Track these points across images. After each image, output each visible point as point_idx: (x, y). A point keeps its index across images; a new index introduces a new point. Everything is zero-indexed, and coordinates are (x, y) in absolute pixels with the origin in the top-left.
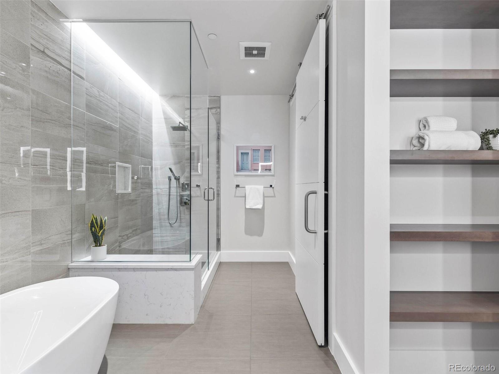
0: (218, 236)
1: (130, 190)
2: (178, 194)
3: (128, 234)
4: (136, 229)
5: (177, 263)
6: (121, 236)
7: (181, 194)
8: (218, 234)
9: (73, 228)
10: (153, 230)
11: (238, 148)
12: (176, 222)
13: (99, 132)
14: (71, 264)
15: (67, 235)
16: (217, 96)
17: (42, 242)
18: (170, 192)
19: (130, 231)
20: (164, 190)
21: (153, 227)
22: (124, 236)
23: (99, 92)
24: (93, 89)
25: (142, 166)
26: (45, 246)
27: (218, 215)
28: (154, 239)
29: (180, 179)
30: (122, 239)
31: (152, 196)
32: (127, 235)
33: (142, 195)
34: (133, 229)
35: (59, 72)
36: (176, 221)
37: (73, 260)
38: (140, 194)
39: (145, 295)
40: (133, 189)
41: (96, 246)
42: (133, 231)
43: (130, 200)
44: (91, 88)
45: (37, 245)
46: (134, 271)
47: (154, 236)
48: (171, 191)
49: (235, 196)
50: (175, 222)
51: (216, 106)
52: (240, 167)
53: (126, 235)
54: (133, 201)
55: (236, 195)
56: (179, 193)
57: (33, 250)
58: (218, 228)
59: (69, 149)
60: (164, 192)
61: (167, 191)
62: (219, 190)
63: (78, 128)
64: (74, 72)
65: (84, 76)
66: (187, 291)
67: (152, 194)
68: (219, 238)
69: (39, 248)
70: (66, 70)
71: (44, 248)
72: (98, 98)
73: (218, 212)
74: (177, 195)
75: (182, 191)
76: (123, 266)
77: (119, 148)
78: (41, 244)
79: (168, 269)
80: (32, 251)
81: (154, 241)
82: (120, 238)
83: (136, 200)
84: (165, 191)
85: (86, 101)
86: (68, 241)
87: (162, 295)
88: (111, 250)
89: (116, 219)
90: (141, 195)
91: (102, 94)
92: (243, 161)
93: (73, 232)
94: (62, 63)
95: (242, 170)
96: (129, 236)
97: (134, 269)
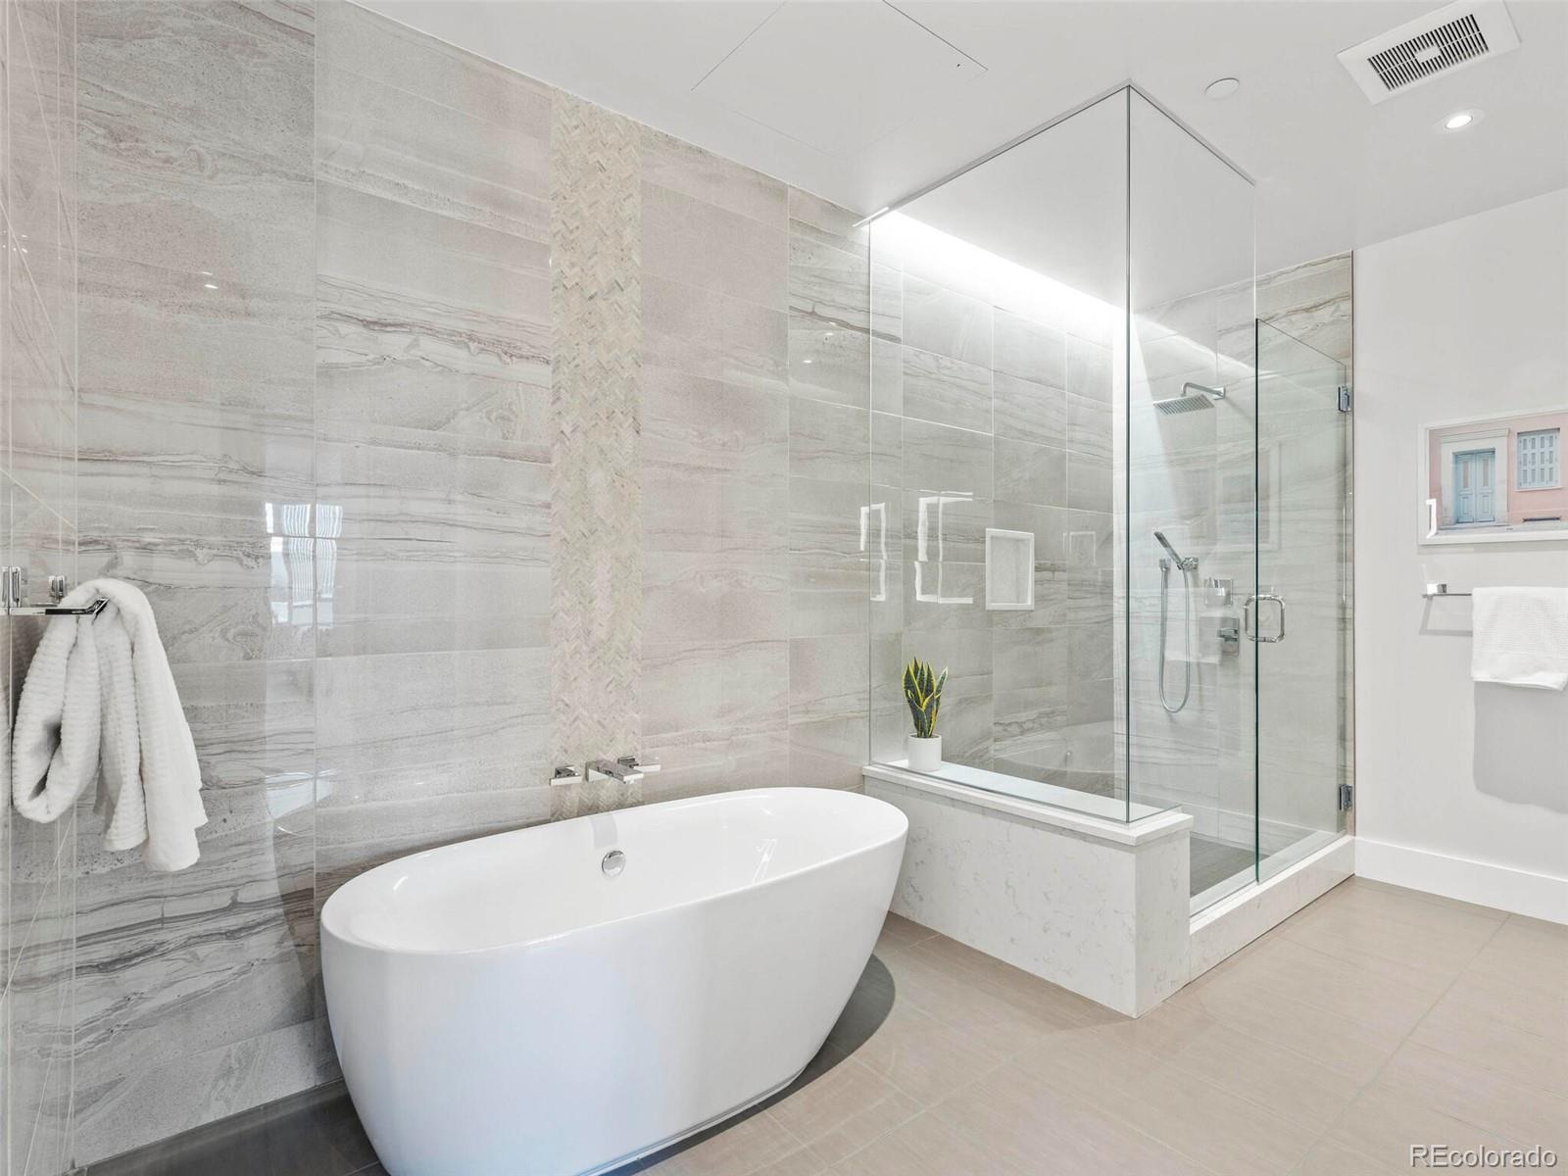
0: (1345, 777)
1: (1029, 603)
2: (1192, 616)
3: (1024, 723)
4: (1053, 712)
5: (1073, 813)
6: (1001, 724)
7: (1204, 615)
8: (1345, 771)
9: (873, 686)
10: (1115, 722)
11: (1436, 437)
12: (1183, 705)
13: (937, 458)
14: (868, 768)
15: (859, 700)
16: (1338, 258)
17: (810, 708)
18: (1164, 611)
19: (1033, 714)
20: (1147, 602)
21: (1115, 715)
22: (1010, 724)
23: (937, 361)
24: (922, 356)
25: (1072, 533)
26: (815, 718)
27: (1344, 699)
28: (1116, 748)
29: (1200, 568)
30: (1006, 733)
31: (1112, 619)
32: (1020, 724)
33: (1071, 616)
34: (1043, 710)
35: (844, 344)
36: (1185, 701)
37: (874, 759)
38: (1065, 615)
39: (1008, 887)
40: (1040, 599)
41: (918, 736)
42: (1041, 715)
43: (1031, 629)
44: (917, 356)
45: (798, 713)
46: (984, 814)
47: (1116, 740)
48: (1170, 607)
49: (1424, 631)
50: (1182, 707)
51: (1334, 294)
52: (1451, 514)
53: (1016, 723)
54: (1039, 631)
55: (1430, 627)
56: (1196, 611)
57: (793, 720)
58: (1344, 748)
59: (864, 510)
60: (1148, 609)
61: (1154, 605)
62: (1349, 602)
63: (884, 457)
64: (875, 334)
65: (900, 334)
66: (1116, 912)
67: (1112, 614)
68: (1350, 783)
69: (805, 719)
70: (859, 333)
71: (813, 720)
72: (933, 376)
73: (1344, 687)
74: (1187, 619)
75: (1208, 606)
76: (961, 794)
77: (996, 490)
78: (807, 712)
79: (1064, 829)
80: (790, 722)
81: (1116, 756)
82: (1000, 728)
83: (1050, 631)
84: (1150, 605)
85: (904, 390)
86: (863, 714)
87: (1048, 899)
88: (971, 755)
89: (986, 676)
90: (1068, 618)
91: (945, 362)
92: (1466, 486)
93: (872, 694)
94: (849, 322)
95: (1458, 522)
96: (1025, 726)
97: (984, 810)
